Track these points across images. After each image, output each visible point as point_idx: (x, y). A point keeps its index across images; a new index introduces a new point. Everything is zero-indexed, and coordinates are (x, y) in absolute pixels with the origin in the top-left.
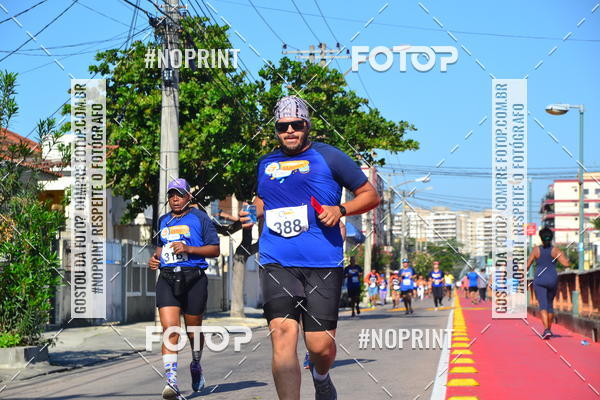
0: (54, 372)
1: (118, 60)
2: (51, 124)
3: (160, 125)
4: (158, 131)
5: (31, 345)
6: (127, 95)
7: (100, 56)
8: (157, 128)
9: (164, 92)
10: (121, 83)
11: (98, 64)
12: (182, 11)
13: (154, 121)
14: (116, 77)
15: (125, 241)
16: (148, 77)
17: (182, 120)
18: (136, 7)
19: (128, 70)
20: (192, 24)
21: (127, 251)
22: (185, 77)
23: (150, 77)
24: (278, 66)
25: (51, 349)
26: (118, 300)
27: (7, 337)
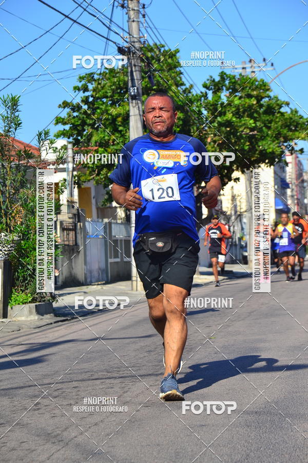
0: (58, 322)
1: (95, 80)
2: (47, 133)
3: (129, 130)
4: (127, 134)
5: (40, 302)
6: (103, 107)
7: (81, 78)
8: (126, 132)
9: (131, 104)
10: (98, 98)
11: (80, 85)
12: (142, 40)
13: (124, 127)
14: (94, 94)
15: (106, 220)
16: (118, 93)
18: (107, 39)
19: (103, 88)
20: (151, 50)
21: (108, 228)
22: (147, 91)
23: (120, 92)
24: (217, 79)
25: (55, 305)
26: (103, 265)
27: (22, 296)
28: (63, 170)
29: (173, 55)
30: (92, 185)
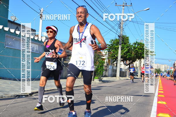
0: (102, 83)
1: (113, 41)
5: (100, 79)
6: (114, 46)
7: (111, 40)
9: (119, 46)
13: (118, 49)
14: (113, 43)
17: (122, 49)
20: (124, 36)
21: (113, 67)
22: (122, 44)
23: (118, 43)
24: (135, 43)
25: (102, 80)
26: (111, 74)
27: (97, 78)
28: (106, 56)
29: (128, 38)
30: (111, 59)
